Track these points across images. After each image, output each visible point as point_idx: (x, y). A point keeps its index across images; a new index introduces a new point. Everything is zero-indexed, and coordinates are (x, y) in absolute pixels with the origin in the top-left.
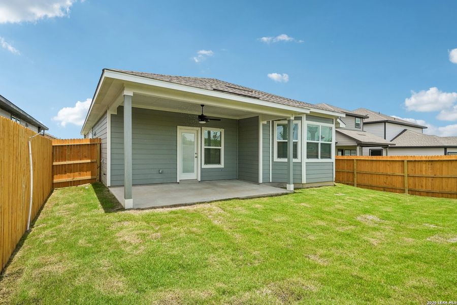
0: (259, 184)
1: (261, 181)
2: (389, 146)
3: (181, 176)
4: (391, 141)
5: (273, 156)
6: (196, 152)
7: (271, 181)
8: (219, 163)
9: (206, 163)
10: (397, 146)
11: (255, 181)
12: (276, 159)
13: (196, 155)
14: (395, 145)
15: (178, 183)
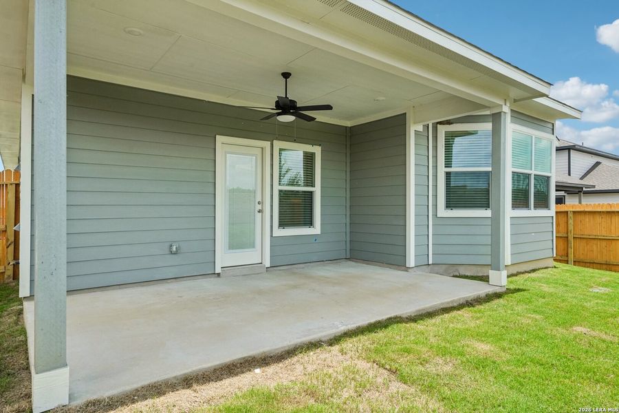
0: (407, 269)
1: (411, 261)
2: (584, 189)
3: (224, 258)
4: (582, 178)
5: (435, 206)
6: (259, 199)
7: (430, 262)
8: (310, 223)
9: (282, 224)
10: (597, 188)
11: (398, 262)
12: (443, 212)
13: (259, 207)
14: (594, 187)
15: (219, 274)
